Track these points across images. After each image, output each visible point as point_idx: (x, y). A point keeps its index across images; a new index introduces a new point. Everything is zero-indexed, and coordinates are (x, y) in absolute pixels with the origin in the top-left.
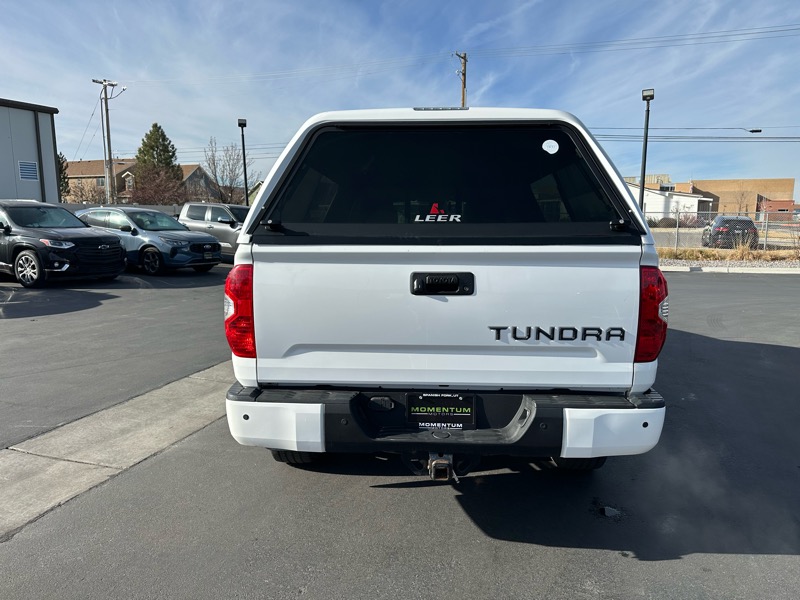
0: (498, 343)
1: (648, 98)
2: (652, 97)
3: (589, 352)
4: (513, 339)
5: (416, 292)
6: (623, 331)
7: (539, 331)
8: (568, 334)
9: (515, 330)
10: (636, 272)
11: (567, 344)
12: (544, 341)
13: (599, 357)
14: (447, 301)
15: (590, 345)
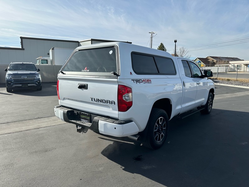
0: (92, 102)
3: (108, 107)
4: (94, 101)
5: (79, 88)
6: (115, 102)
7: (99, 100)
8: (104, 101)
9: (94, 99)
10: (117, 86)
11: (104, 104)
12: (100, 103)
13: (111, 109)
14: (83, 90)
15: (108, 105)
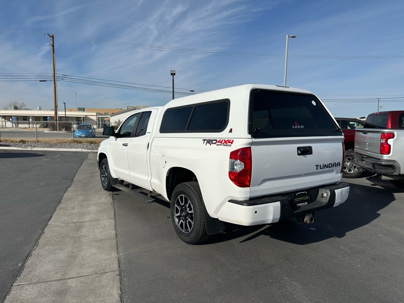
0: (317, 171)
1: (173, 74)
2: (175, 74)
4: (320, 169)
5: (299, 154)
6: (340, 163)
9: (320, 165)
11: (329, 169)
13: (335, 172)
14: (306, 157)
15: (334, 169)
